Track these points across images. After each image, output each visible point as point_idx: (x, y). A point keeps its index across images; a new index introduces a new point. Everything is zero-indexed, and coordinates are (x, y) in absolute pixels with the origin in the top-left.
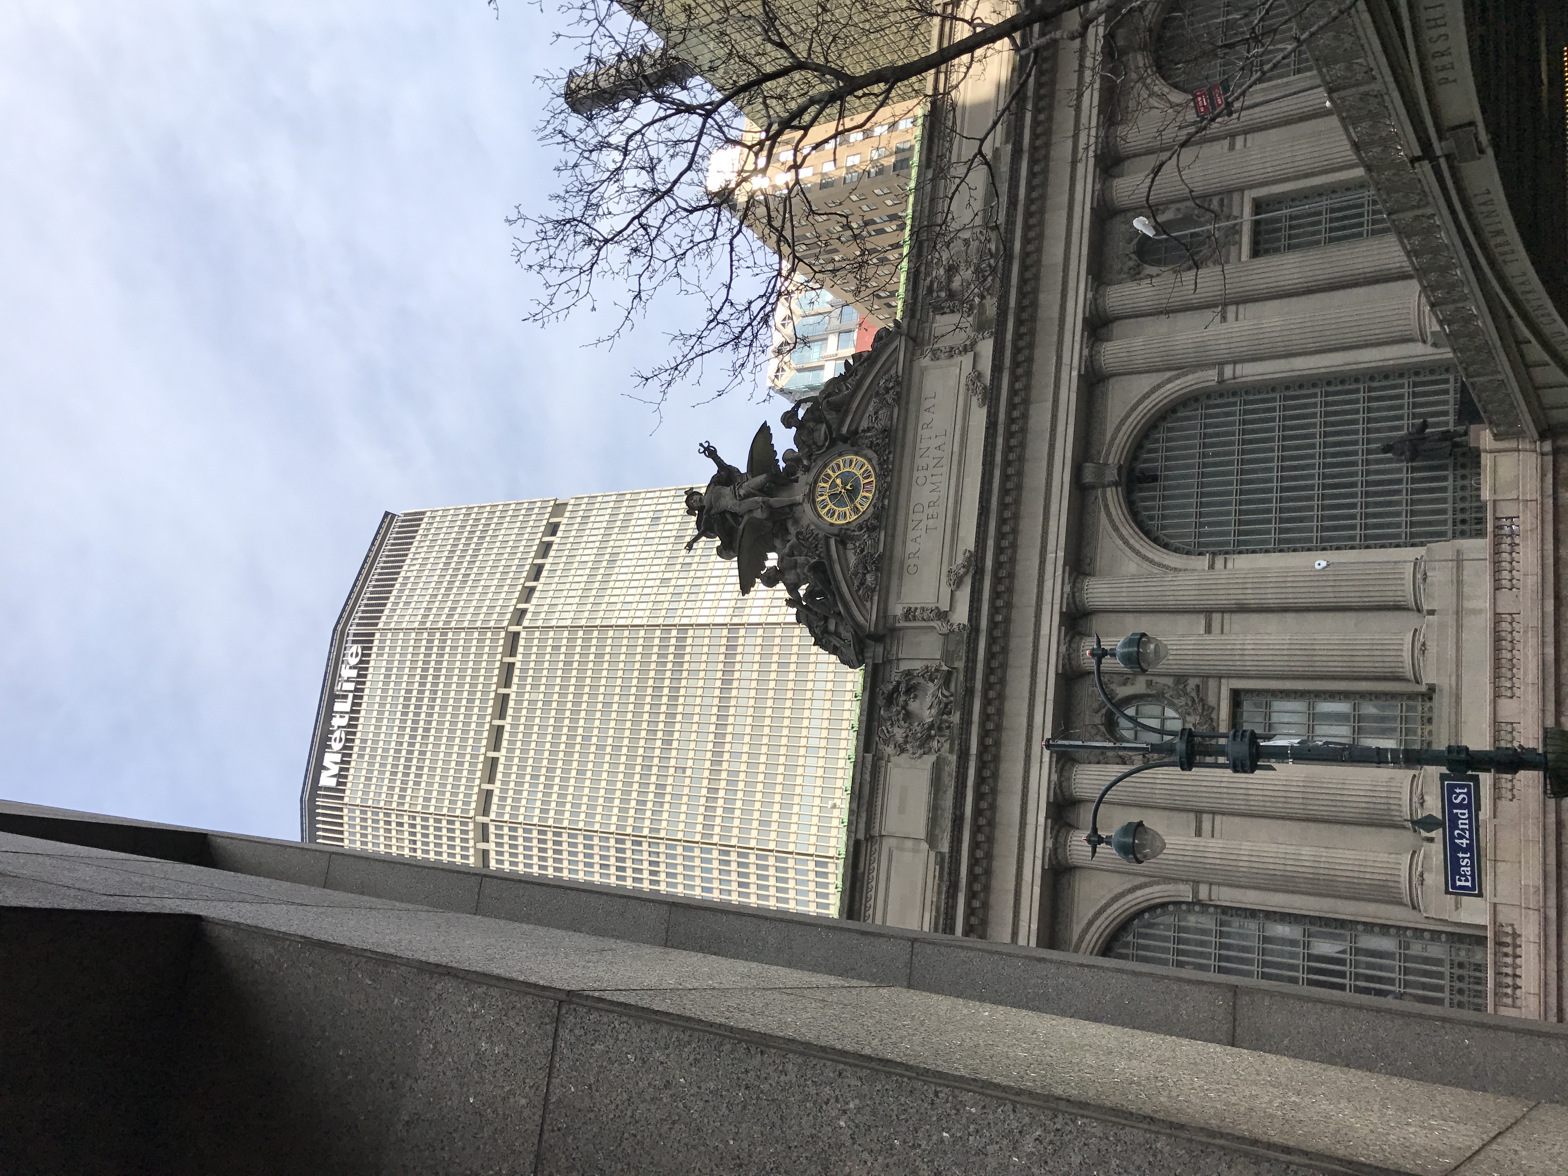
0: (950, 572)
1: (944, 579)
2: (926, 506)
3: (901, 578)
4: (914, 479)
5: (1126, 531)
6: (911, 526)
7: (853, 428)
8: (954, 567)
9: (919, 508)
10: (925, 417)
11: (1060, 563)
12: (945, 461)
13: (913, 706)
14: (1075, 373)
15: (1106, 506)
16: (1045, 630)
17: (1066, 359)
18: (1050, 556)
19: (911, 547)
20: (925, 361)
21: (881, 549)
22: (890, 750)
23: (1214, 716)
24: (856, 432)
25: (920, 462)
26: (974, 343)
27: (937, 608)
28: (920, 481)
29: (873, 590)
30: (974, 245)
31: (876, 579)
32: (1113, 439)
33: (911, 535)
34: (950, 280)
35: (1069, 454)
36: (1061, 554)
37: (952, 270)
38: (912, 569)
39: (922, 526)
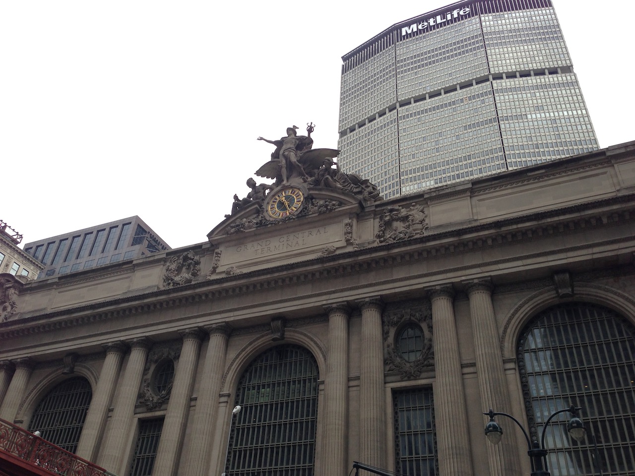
0: (232, 268)
1: (230, 266)
2: (268, 246)
3: (235, 245)
4: (282, 236)
5: (249, 349)
6: (260, 242)
7: (314, 196)
8: (235, 269)
9: (268, 243)
10: (314, 231)
11: (227, 320)
12: (290, 249)
13: (184, 269)
14: (324, 302)
15: (263, 336)
16: (198, 320)
17: (333, 296)
18: (231, 314)
19: (249, 245)
20: (347, 221)
21: (246, 231)
22: (168, 264)
23: (157, 409)
24: (312, 198)
25: (291, 237)
26: (352, 244)
27: (217, 267)
28: (281, 240)
29: (228, 234)
30: (420, 226)
31: (232, 234)
32: (297, 332)
33: (255, 244)
34: (397, 220)
35: (281, 310)
36: (232, 319)
37: (405, 219)
38: (239, 250)
39: (259, 247)
